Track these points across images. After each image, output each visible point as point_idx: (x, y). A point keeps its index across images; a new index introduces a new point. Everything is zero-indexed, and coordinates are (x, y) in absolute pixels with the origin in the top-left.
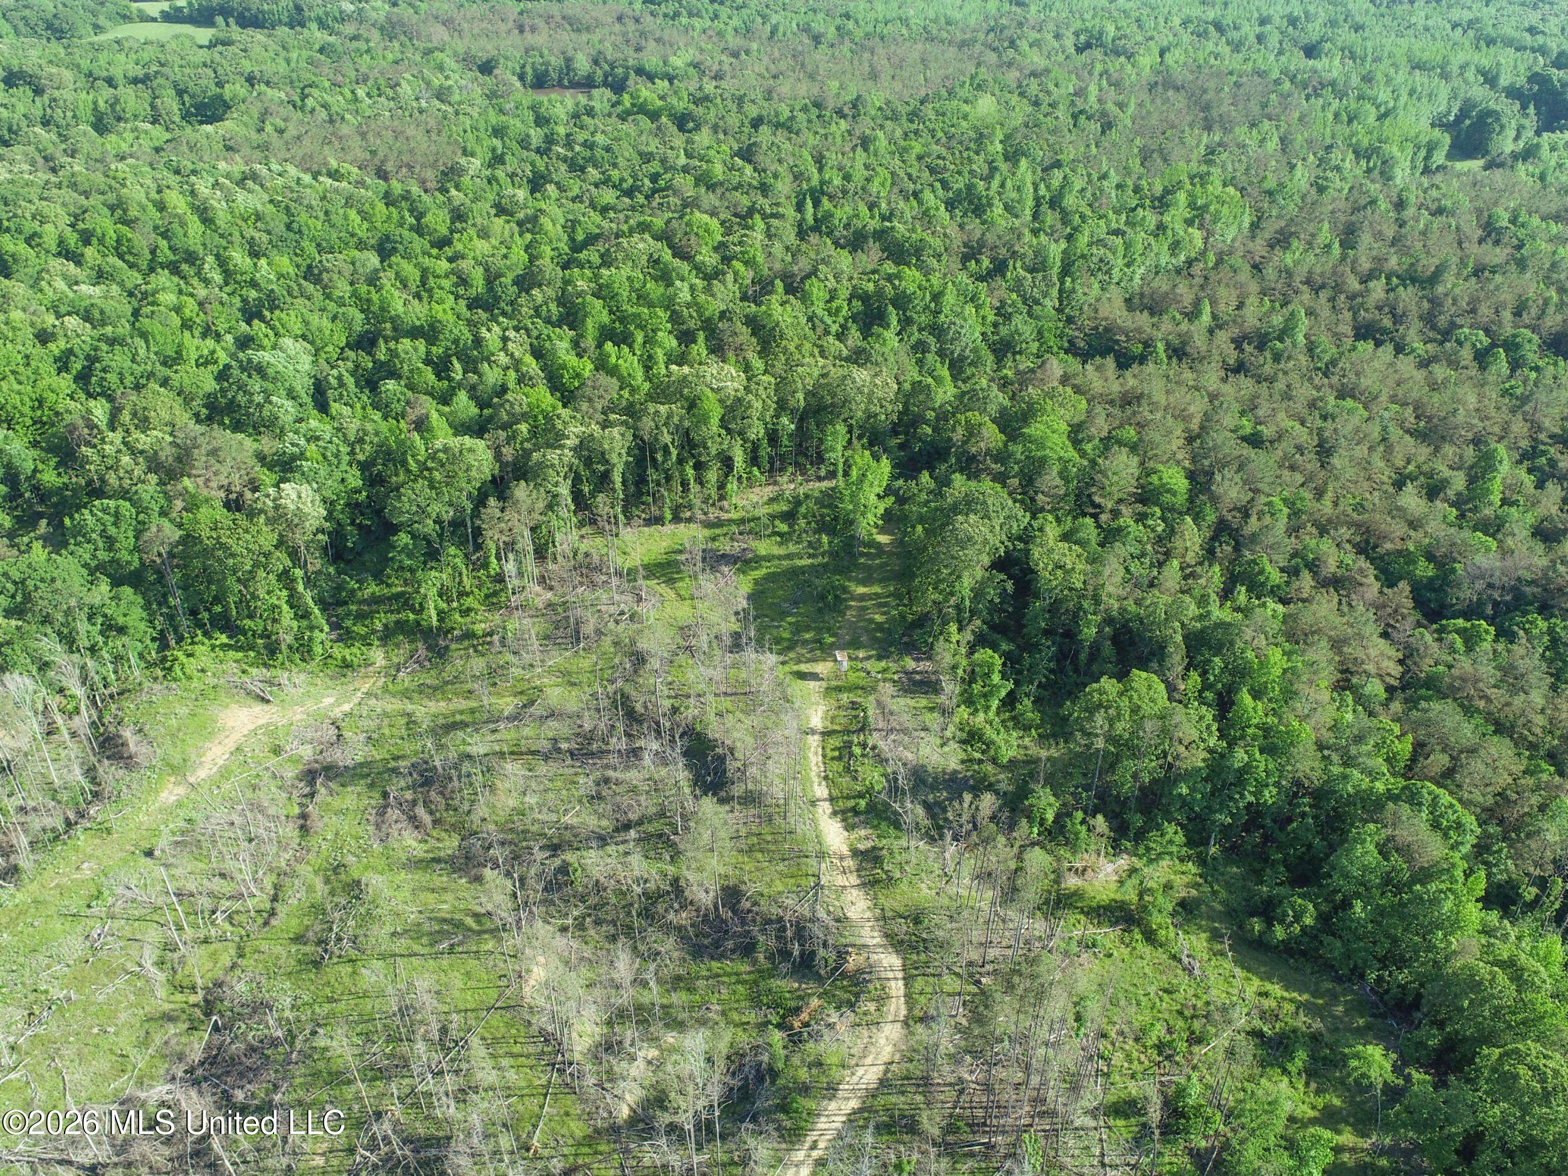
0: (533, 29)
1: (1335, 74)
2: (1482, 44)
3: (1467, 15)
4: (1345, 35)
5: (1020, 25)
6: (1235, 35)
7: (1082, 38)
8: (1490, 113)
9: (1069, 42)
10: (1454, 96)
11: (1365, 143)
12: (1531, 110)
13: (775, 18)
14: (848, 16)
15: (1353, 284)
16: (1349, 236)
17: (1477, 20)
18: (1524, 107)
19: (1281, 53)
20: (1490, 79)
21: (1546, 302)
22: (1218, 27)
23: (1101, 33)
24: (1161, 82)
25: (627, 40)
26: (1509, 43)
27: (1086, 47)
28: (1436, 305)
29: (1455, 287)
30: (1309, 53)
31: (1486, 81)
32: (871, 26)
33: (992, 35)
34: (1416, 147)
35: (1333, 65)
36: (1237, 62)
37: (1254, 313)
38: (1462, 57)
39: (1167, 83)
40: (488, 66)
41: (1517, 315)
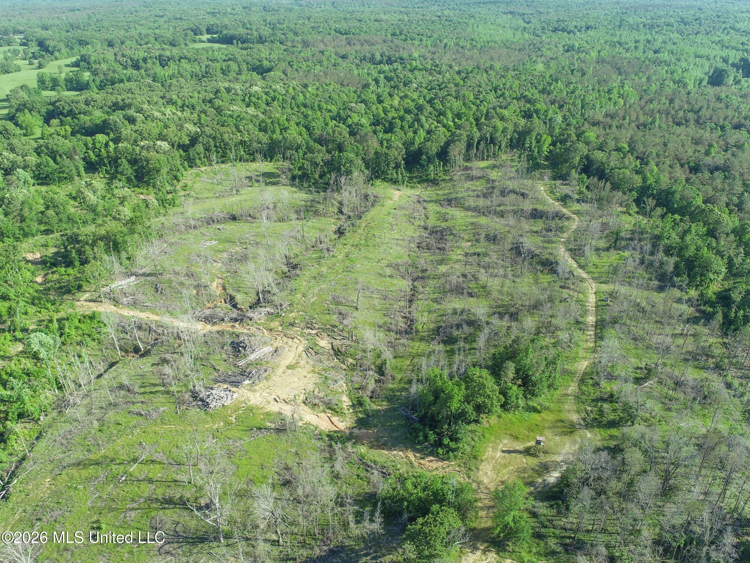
0: (354, 44)
1: (665, 58)
2: (724, 48)
3: (717, 39)
4: (669, 46)
5: (541, 43)
6: (627, 46)
7: (566, 48)
8: (724, 70)
9: (561, 49)
10: (711, 66)
11: (677, 79)
12: (741, 71)
13: (445, 41)
14: (472, 40)
15: (673, 112)
16: (671, 101)
17: (722, 40)
18: (738, 70)
19: (644, 52)
20: (725, 60)
21: (734, 116)
22: (619, 43)
23: (573, 46)
24: (601, 61)
25: (391, 48)
26: (733, 48)
27: (568, 51)
28: (699, 117)
29: (705, 113)
30: (655, 52)
31: (724, 61)
32: (482, 44)
33: (531, 47)
34: (695, 80)
35: (665, 56)
36: (628, 55)
37: (642, 119)
38: (715, 53)
39: (603, 61)
40: (344, 57)
41: (725, 119)
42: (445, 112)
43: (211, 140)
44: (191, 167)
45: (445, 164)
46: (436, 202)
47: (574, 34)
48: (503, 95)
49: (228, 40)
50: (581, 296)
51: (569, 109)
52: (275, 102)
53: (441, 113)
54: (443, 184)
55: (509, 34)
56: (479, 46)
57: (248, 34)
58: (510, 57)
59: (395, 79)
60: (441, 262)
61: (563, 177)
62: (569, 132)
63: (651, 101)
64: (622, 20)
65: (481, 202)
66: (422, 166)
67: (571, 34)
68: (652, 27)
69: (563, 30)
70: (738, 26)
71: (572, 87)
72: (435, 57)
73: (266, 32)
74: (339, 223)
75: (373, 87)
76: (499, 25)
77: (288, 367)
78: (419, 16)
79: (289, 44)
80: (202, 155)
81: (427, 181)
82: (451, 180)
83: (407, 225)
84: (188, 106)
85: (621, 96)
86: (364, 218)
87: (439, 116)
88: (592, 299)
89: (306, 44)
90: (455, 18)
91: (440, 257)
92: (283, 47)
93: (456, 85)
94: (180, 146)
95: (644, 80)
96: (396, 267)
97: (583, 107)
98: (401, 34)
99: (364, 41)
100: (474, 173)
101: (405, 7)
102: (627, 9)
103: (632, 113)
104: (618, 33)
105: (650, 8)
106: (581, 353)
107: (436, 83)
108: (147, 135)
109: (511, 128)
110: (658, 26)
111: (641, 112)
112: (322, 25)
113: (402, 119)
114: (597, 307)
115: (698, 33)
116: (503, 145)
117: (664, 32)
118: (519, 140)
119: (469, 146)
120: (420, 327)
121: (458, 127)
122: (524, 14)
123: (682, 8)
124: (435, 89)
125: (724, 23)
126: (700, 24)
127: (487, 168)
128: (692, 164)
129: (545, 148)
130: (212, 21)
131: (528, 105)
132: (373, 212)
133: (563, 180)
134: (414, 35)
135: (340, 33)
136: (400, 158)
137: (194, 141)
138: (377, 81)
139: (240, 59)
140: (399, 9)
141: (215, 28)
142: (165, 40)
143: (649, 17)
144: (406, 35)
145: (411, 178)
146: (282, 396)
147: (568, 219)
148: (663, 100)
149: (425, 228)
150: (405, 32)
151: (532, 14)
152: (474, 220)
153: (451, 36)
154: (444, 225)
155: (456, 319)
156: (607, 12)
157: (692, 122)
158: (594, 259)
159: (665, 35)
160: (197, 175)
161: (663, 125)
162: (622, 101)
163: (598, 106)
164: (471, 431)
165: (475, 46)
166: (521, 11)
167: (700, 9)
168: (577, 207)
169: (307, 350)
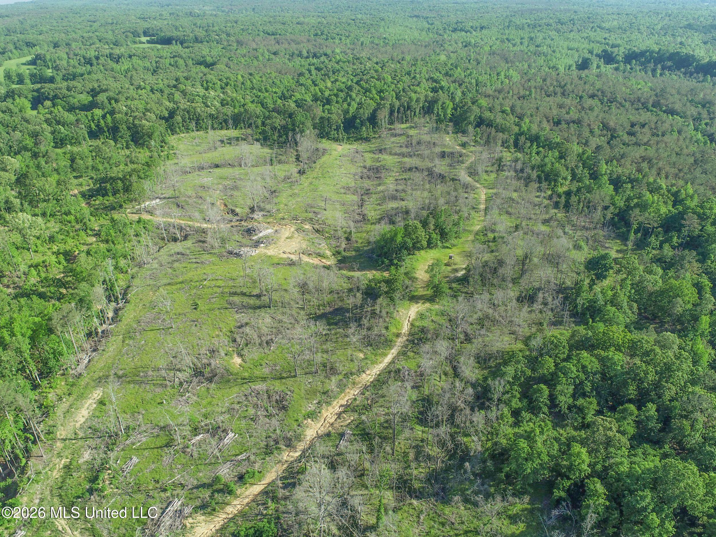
0: (282, 43)
1: (544, 51)
2: (591, 42)
3: (586, 35)
4: (548, 41)
5: (443, 40)
6: (514, 42)
7: (464, 44)
8: (589, 59)
9: (460, 45)
10: (579, 57)
12: (602, 60)
13: (362, 39)
14: (385, 38)
15: (545, 88)
16: (545, 80)
17: (590, 36)
18: (600, 58)
19: (528, 47)
20: (591, 52)
21: (590, 89)
22: (508, 40)
23: (470, 42)
24: (492, 53)
25: (315, 46)
26: (598, 42)
27: (466, 46)
28: (564, 91)
29: (569, 87)
30: (537, 46)
31: (589, 52)
32: (394, 42)
33: (435, 43)
34: (566, 66)
35: (545, 49)
36: (515, 48)
37: (522, 93)
38: (583, 46)
39: (494, 53)
40: (275, 54)
41: (583, 92)
42: (370, 89)
43: (186, 113)
44: (173, 134)
45: (374, 127)
46: (370, 152)
47: (471, 33)
48: (414, 77)
49: (167, 41)
50: (476, 196)
51: (466, 86)
52: (229, 87)
53: (367, 90)
54: (374, 141)
55: (416, 34)
56: (391, 44)
57: (184, 35)
58: (418, 52)
59: (325, 69)
60: (379, 185)
61: (464, 132)
62: (466, 100)
63: (529, 80)
64: (510, 21)
65: (404, 150)
66: (356, 128)
67: (468, 33)
68: (535, 26)
69: (461, 30)
70: (604, 25)
71: (468, 72)
72: (355, 52)
73: (201, 33)
74: (299, 168)
75: (307, 75)
76: (407, 26)
77: (287, 238)
78: (335, 19)
79: (225, 43)
80: (181, 125)
81: (361, 139)
82: (380, 137)
83: (351, 165)
84: (157, 90)
85: (506, 77)
86: (317, 163)
87: (365, 93)
88: (483, 197)
89: (240, 43)
90: (368, 21)
91: (378, 182)
92: (220, 46)
93: (376, 71)
94: (162, 118)
95: (526, 66)
96: (348, 188)
97: (477, 85)
98: (322, 34)
99: (291, 40)
100: (398, 132)
101: (321, 12)
102: (515, 12)
103: (514, 88)
104: (507, 32)
105: (534, 12)
106: (476, 222)
107: (359, 70)
108: (135, 109)
109: (422, 98)
110: (540, 26)
111: (522, 88)
112: (250, 28)
113: (336, 95)
114: (486, 200)
115: (571, 31)
116: (417, 111)
117: (544, 30)
118: (429, 107)
119: (391, 113)
120: (370, 218)
121: (382, 99)
122: (427, 18)
123: (561, 11)
124: (359, 75)
125: (593, 23)
126: (574, 24)
127: (407, 128)
128: (556, 120)
129: (449, 112)
130: (146, 25)
131: (435, 84)
132: (324, 159)
133: (463, 134)
134: (334, 35)
135: (269, 34)
136: (340, 121)
137: (172, 114)
138: (310, 71)
139: (184, 56)
140: (317, 14)
141: (151, 31)
142: (109, 41)
143: (532, 19)
144: (327, 35)
145: (348, 138)
146: (287, 251)
147: (468, 156)
148: (539, 79)
149: (365, 167)
150: (326, 32)
151: (434, 18)
152: (399, 160)
153: (366, 35)
154: (378, 164)
155: (393, 212)
156: (498, 15)
157: (559, 94)
158: (485, 177)
159: (545, 33)
160: (179, 140)
161: (538, 97)
162: (507, 81)
163: (489, 84)
164: (410, 259)
165: (387, 43)
166: (425, 15)
167: (575, 12)
168: (472, 149)
169: (297, 230)
